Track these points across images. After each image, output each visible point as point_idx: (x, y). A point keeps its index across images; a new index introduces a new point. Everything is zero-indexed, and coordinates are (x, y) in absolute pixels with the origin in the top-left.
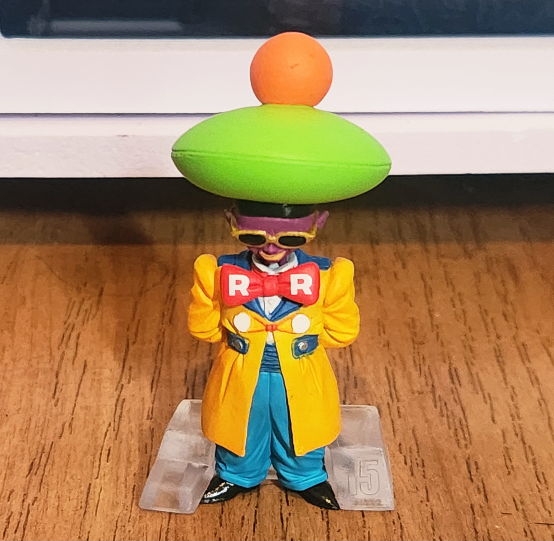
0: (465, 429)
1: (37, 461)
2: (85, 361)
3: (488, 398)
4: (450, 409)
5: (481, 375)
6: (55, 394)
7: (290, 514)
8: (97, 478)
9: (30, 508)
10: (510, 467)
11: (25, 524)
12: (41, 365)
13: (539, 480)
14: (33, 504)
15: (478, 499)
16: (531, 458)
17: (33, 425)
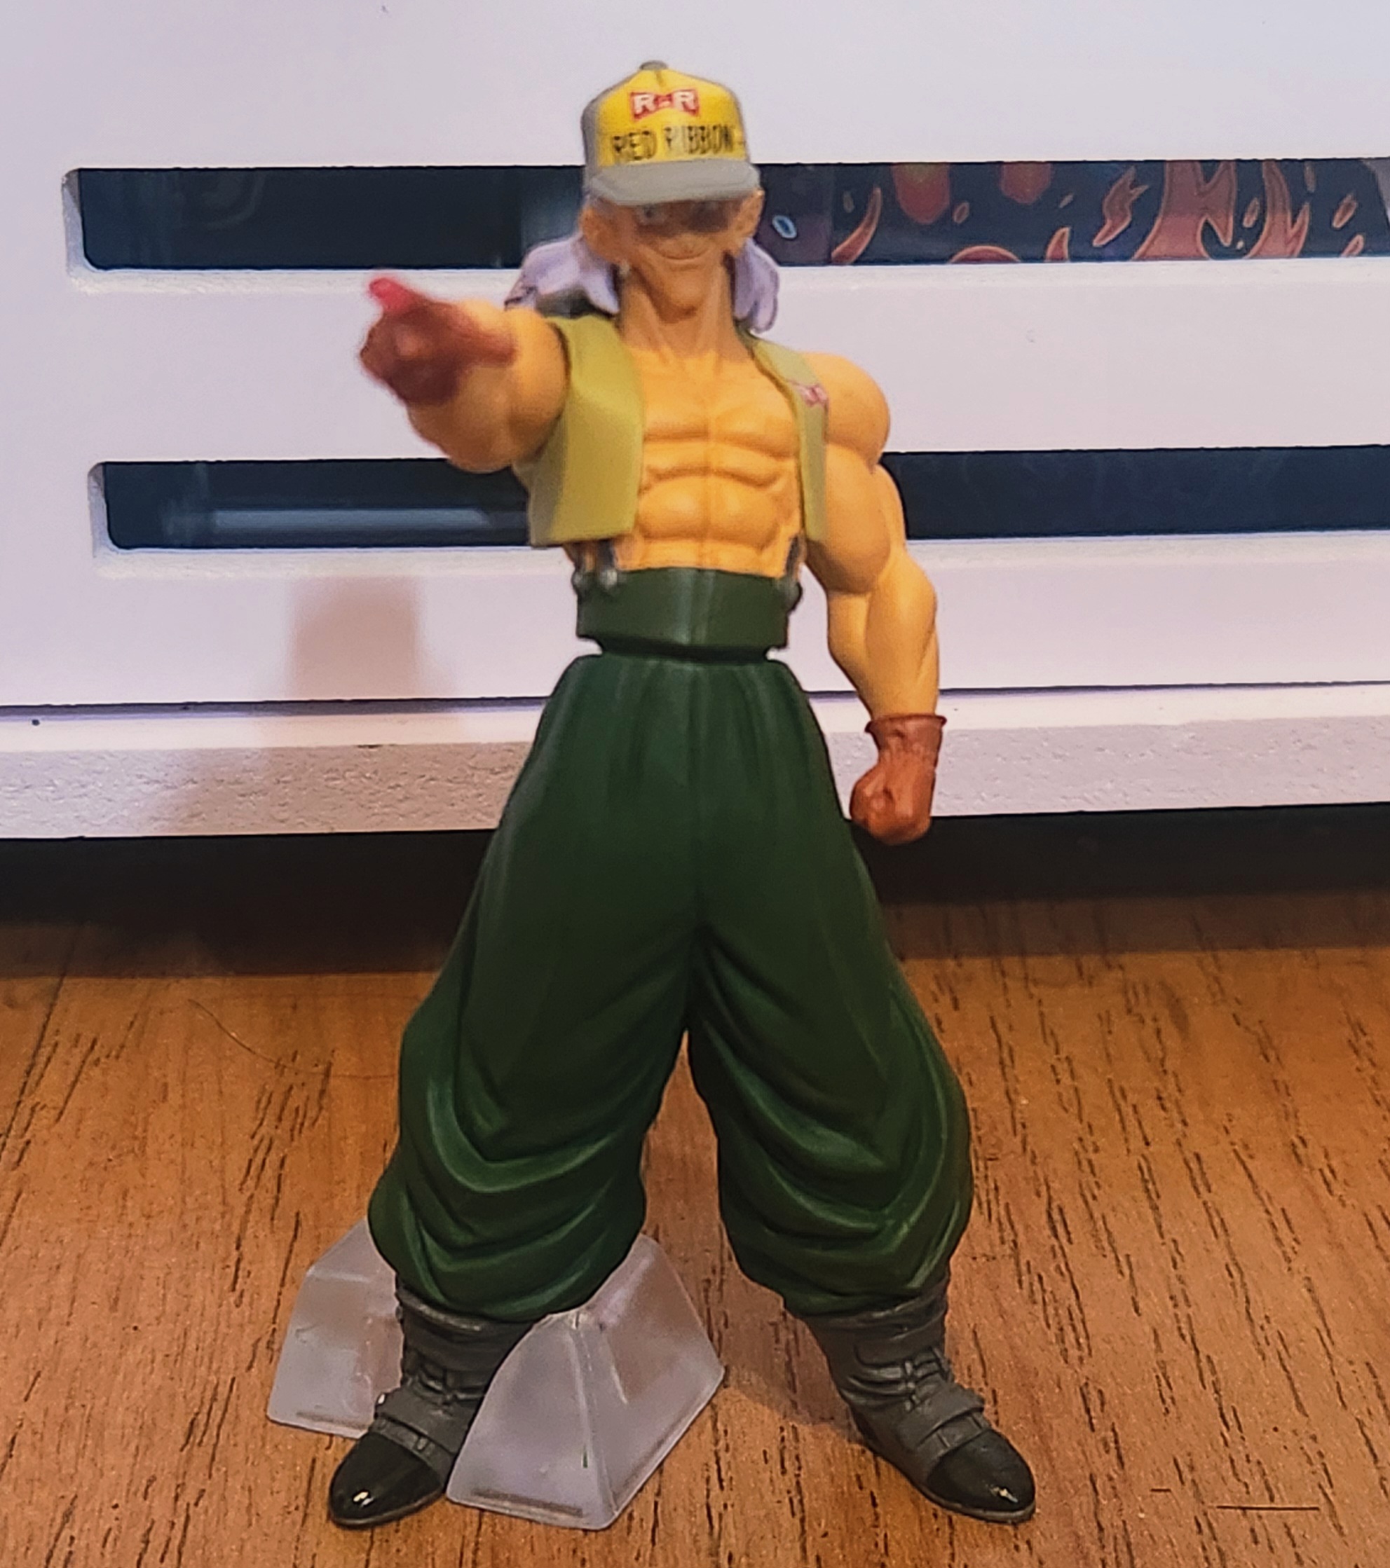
0: (1080, 1327)
1: (202, 1418)
2: (298, 1214)
3: (1125, 1266)
4: (1049, 1289)
5: (1111, 1220)
6: (235, 1282)
7: (725, 1506)
8: (328, 1448)
9: (191, 1512)
10: (1169, 1401)
11: (182, 1543)
12: (205, 1224)
13: (1226, 1424)
14: (196, 1504)
15: (1104, 1463)
16: (1210, 1380)
17: (191, 1346)
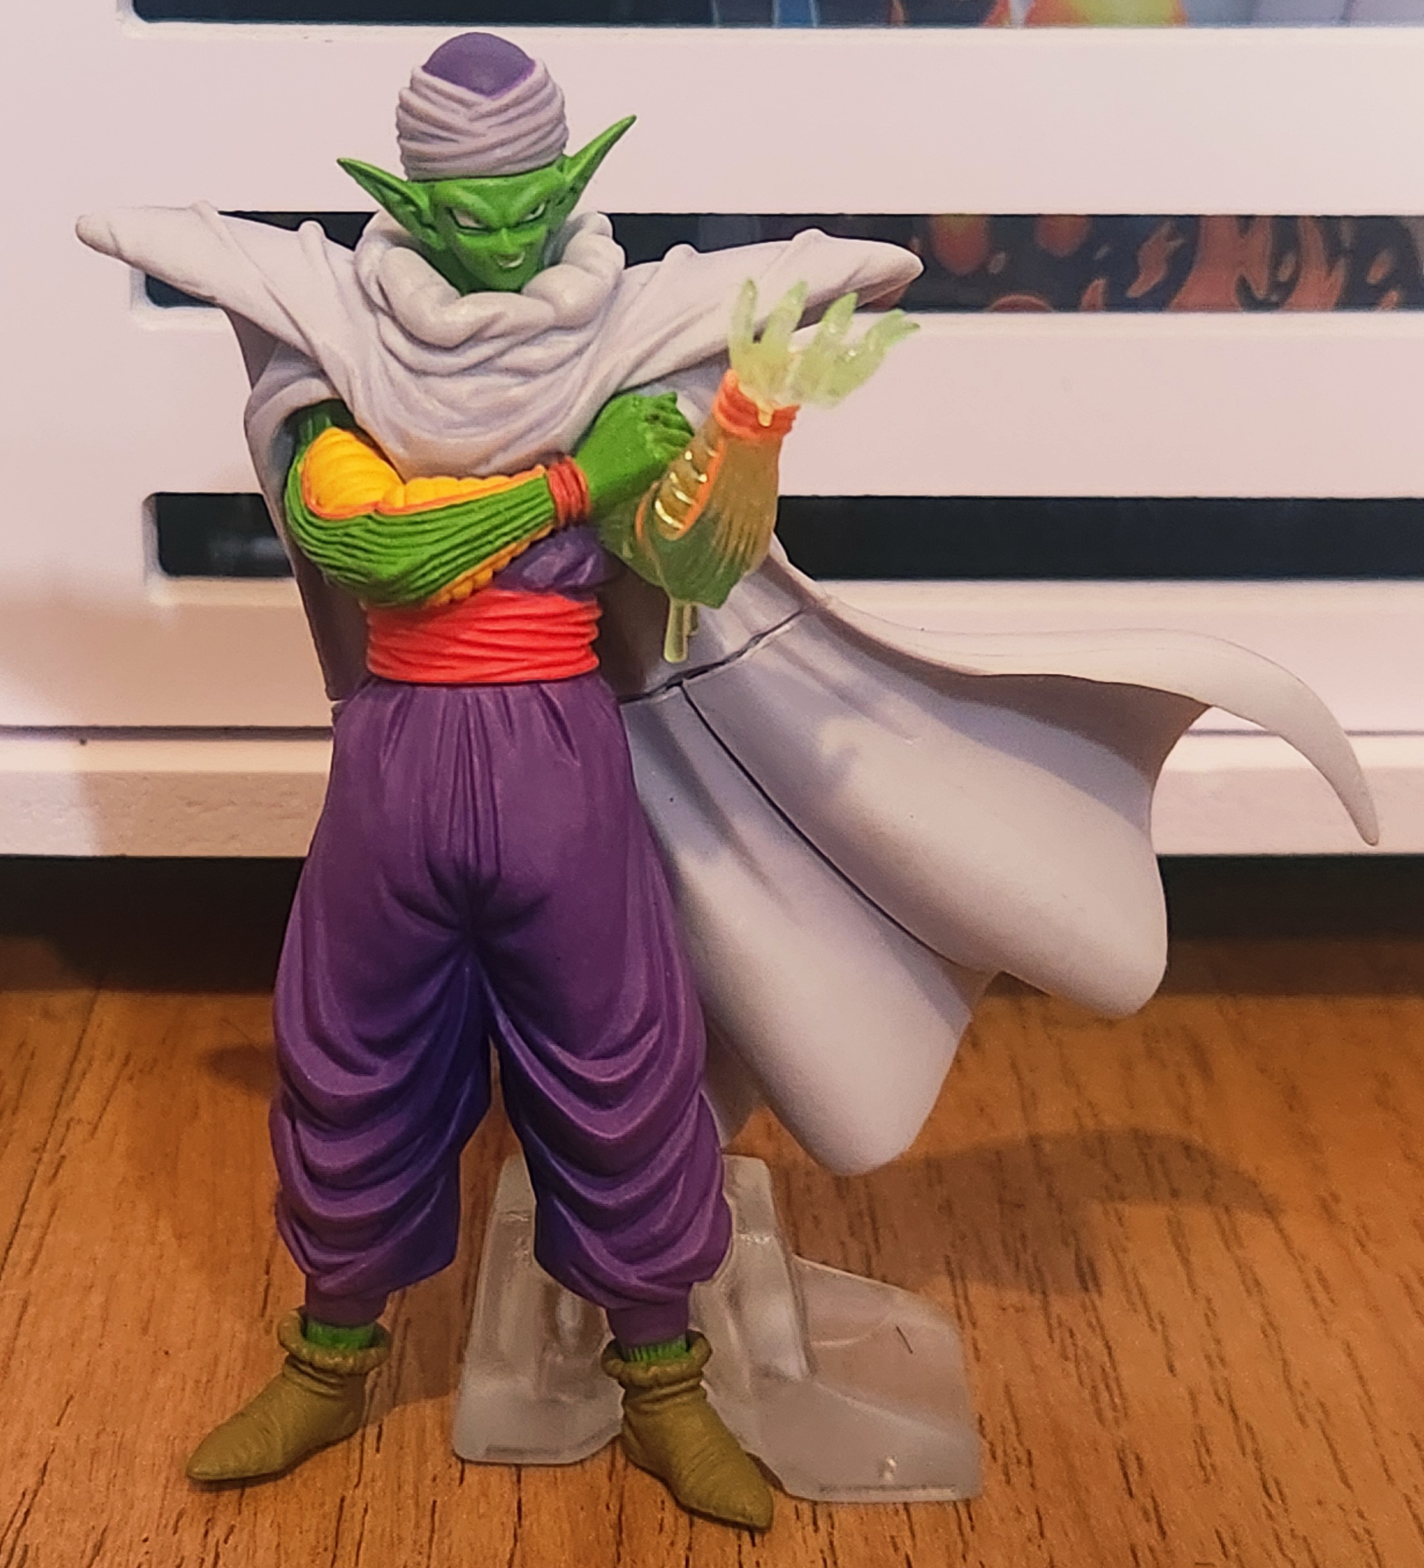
0: (1114, 1387)
3: (1158, 1323)
4: (1080, 1343)
5: (1142, 1274)
6: (264, 1307)
8: (357, 1486)
9: (220, 1549)
10: (1209, 1468)
13: (1269, 1496)
14: (226, 1542)
15: (1145, 1533)
16: (1249, 1447)
17: (221, 1373)
